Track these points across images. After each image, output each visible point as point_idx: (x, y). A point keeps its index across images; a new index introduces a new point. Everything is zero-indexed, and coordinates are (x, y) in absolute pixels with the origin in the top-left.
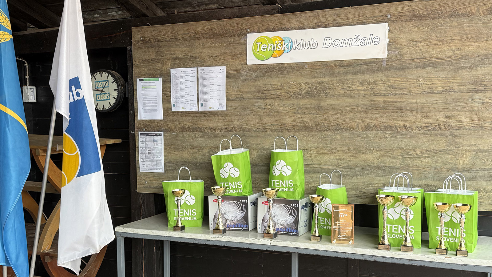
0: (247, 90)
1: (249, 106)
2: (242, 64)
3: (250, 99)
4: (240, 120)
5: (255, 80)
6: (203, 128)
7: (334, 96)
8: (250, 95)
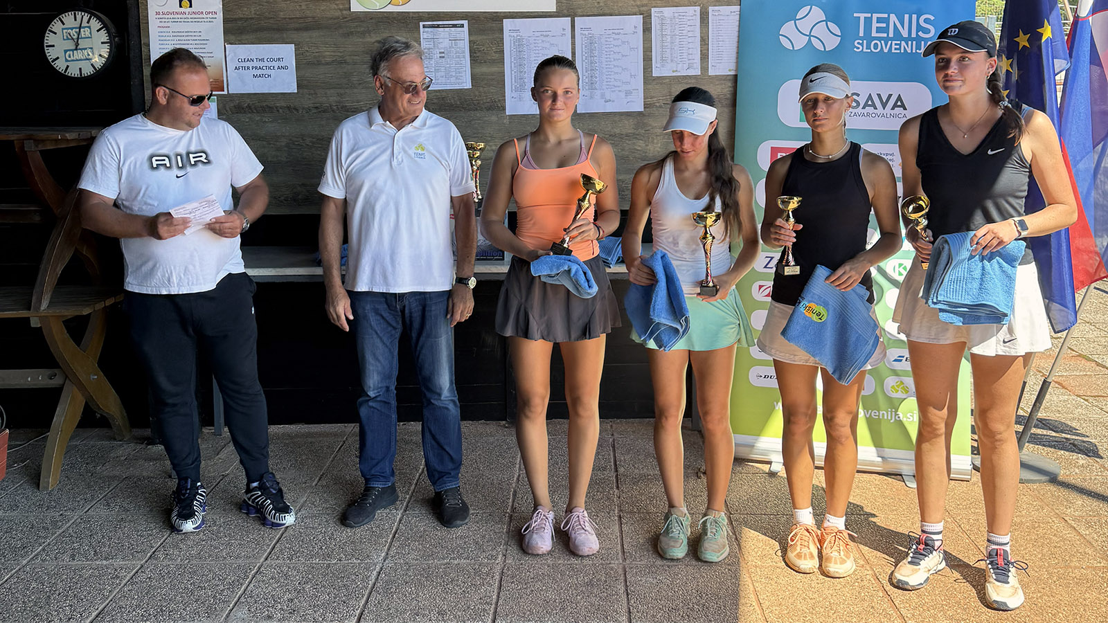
0: (350, 49)
1: (355, 74)
2: (341, 10)
3: (355, 64)
4: (340, 95)
5: (363, 34)
6: (276, 107)
7: (485, 62)
8: (357, 57)
